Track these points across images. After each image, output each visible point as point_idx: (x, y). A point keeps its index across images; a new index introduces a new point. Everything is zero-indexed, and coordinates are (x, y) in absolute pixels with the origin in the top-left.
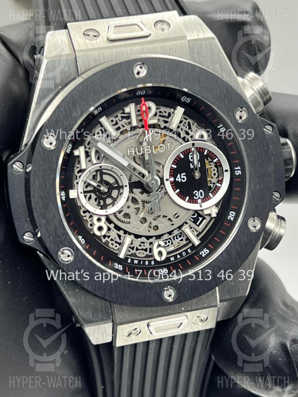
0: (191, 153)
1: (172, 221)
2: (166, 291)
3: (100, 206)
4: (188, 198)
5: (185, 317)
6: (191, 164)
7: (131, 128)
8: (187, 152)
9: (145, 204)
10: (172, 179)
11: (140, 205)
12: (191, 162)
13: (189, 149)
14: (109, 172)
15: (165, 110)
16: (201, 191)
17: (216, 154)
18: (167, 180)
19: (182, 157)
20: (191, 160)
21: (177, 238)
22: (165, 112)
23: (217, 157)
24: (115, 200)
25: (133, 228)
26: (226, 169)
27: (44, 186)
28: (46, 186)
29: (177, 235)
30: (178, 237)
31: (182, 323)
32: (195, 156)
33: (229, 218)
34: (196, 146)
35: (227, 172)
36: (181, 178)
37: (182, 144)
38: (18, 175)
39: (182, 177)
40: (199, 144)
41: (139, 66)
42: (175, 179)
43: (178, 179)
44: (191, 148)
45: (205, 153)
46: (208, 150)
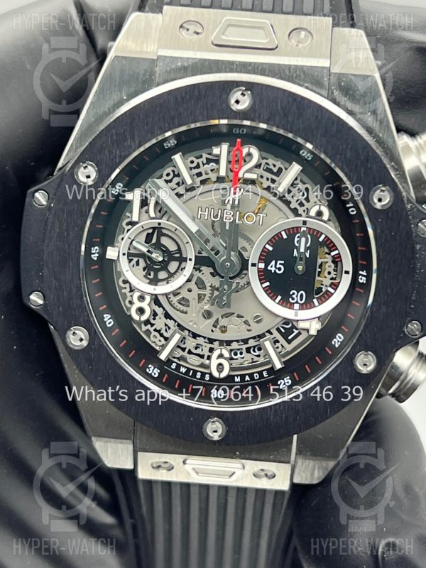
0: (299, 235)
1: (249, 326)
2: (210, 424)
3: (148, 279)
4: (279, 298)
5: (240, 466)
6: (295, 250)
7: (218, 178)
8: (292, 232)
9: (215, 291)
10: (262, 266)
11: (207, 292)
12: (296, 248)
13: (297, 228)
14: (170, 234)
15: (275, 163)
16: (302, 292)
17: (336, 244)
18: (253, 265)
19: (285, 237)
20: (297, 245)
21: (254, 351)
22: (275, 166)
23: (337, 249)
24: (171, 275)
25: (191, 321)
26: (348, 270)
27: (65, 234)
28: (68, 234)
29: (254, 347)
30: (256, 350)
31: (234, 473)
32: (303, 240)
33: (333, 343)
34: (307, 226)
35: (347, 275)
36: (275, 267)
37: (288, 218)
38: (40, 209)
39: (278, 266)
40: (314, 224)
41: (240, 92)
42: (266, 266)
43: (272, 268)
44: (301, 227)
45: (321, 239)
46: (326, 236)
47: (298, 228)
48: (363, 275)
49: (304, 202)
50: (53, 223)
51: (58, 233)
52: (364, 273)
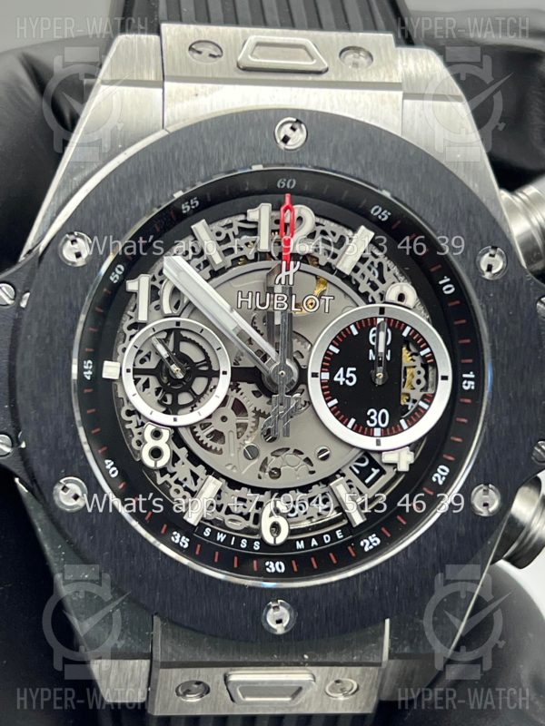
0: (374, 329)
6: (371, 351)
8: (365, 325)
12: (372, 347)
19: (355, 332)
20: (373, 343)
34: (386, 315)
44: (376, 318)
45: (405, 334)
46: (412, 328)
47: (373, 320)
48: (468, 379)
49: (378, 283)
50: (30, 324)
51: (38, 339)
52: (471, 375)
